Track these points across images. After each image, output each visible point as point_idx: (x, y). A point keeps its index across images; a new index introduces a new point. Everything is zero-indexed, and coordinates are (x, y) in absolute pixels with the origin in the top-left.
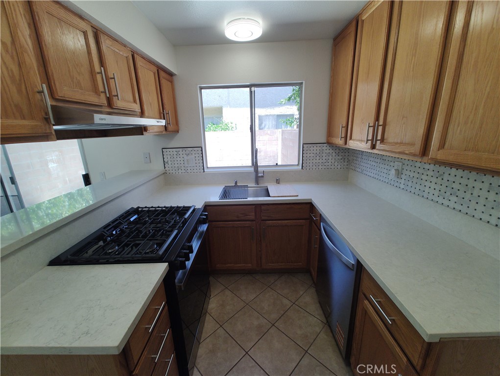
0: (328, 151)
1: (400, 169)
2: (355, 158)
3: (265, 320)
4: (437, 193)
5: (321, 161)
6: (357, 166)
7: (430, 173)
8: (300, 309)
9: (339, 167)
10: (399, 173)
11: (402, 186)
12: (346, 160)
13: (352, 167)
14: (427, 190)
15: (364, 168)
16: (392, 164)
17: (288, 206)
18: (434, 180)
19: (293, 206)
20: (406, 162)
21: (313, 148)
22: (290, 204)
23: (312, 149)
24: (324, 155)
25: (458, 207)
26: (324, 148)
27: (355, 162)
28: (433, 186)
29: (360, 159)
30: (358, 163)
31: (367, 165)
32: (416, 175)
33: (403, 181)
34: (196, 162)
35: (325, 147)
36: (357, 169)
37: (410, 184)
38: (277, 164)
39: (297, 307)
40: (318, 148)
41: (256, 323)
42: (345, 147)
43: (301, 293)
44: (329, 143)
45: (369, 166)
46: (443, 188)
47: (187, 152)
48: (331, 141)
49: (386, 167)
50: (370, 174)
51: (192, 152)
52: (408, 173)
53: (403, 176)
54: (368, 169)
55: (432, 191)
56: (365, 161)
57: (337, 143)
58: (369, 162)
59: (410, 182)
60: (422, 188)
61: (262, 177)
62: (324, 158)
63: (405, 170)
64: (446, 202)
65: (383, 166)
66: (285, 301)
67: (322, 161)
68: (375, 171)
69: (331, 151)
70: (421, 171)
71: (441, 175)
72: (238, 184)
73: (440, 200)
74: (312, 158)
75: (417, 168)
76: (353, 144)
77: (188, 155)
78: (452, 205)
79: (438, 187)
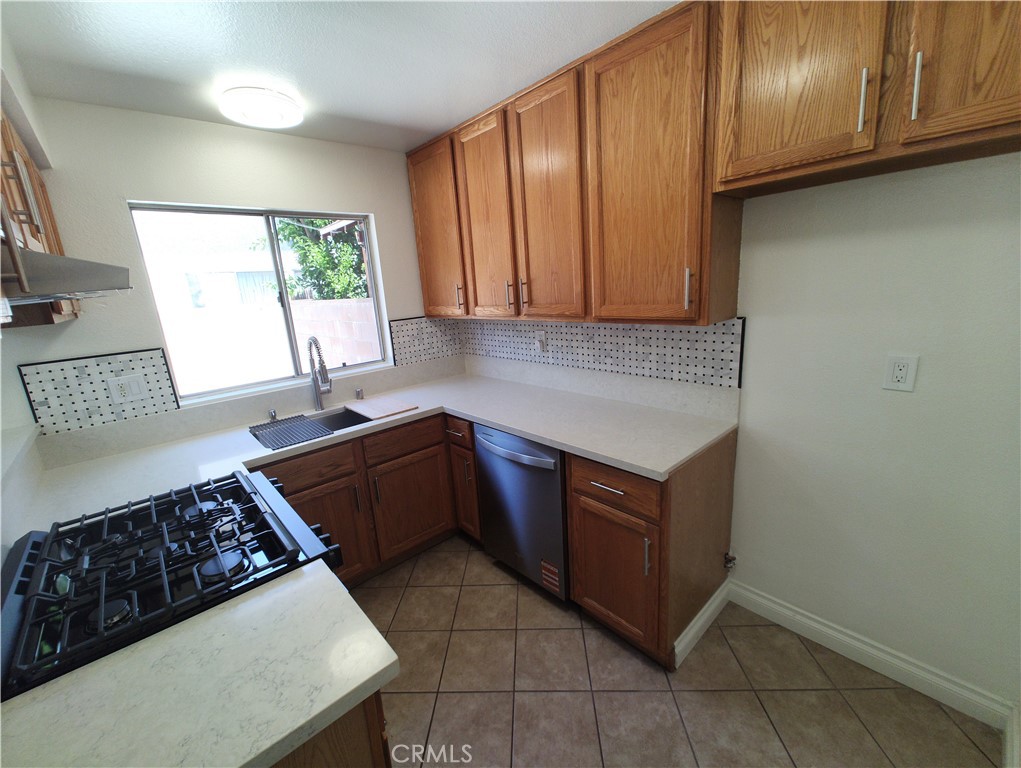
0: (429, 330)
1: (543, 338)
2: (471, 336)
3: (435, 633)
4: (591, 359)
5: (421, 347)
6: (477, 347)
7: (580, 337)
8: (474, 588)
9: (450, 353)
10: (544, 345)
11: (551, 361)
12: (457, 341)
13: (467, 351)
14: (580, 357)
15: (490, 348)
16: (531, 334)
17: (409, 428)
18: (585, 345)
19: (416, 425)
20: (549, 330)
21: (407, 327)
22: (410, 423)
23: (404, 328)
24: (425, 336)
25: (615, 368)
26: (424, 325)
27: (472, 341)
28: (586, 351)
29: (479, 337)
30: (477, 341)
31: (495, 343)
32: (565, 343)
33: (550, 354)
34: (150, 386)
35: (425, 323)
36: (478, 352)
37: (560, 355)
38: (344, 364)
39: (467, 588)
40: (415, 326)
41: (422, 646)
42: (466, 317)
43: (463, 567)
44: (429, 316)
45: (497, 343)
46: (597, 353)
47: (116, 366)
48: (435, 313)
49: (525, 340)
50: (502, 355)
51: (132, 365)
52: (555, 342)
53: (550, 348)
54: (497, 349)
55: (586, 358)
56: (490, 338)
57: (450, 313)
58: (496, 338)
59: (560, 352)
60: (575, 357)
61: (329, 391)
62: (426, 341)
63: (550, 339)
64: (603, 367)
65: (518, 339)
66: (448, 591)
67: (424, 347)
68: (508, 349)
69: (434, 329)
70: (569, 337)
71: (591, 338)
72: (279, 418)
73: (597, 367)
74: (408, 344)
75: (564, 334)
76: (480, 312)
77: (118, 373)
78: (609, 368)
79: (591, 352)
